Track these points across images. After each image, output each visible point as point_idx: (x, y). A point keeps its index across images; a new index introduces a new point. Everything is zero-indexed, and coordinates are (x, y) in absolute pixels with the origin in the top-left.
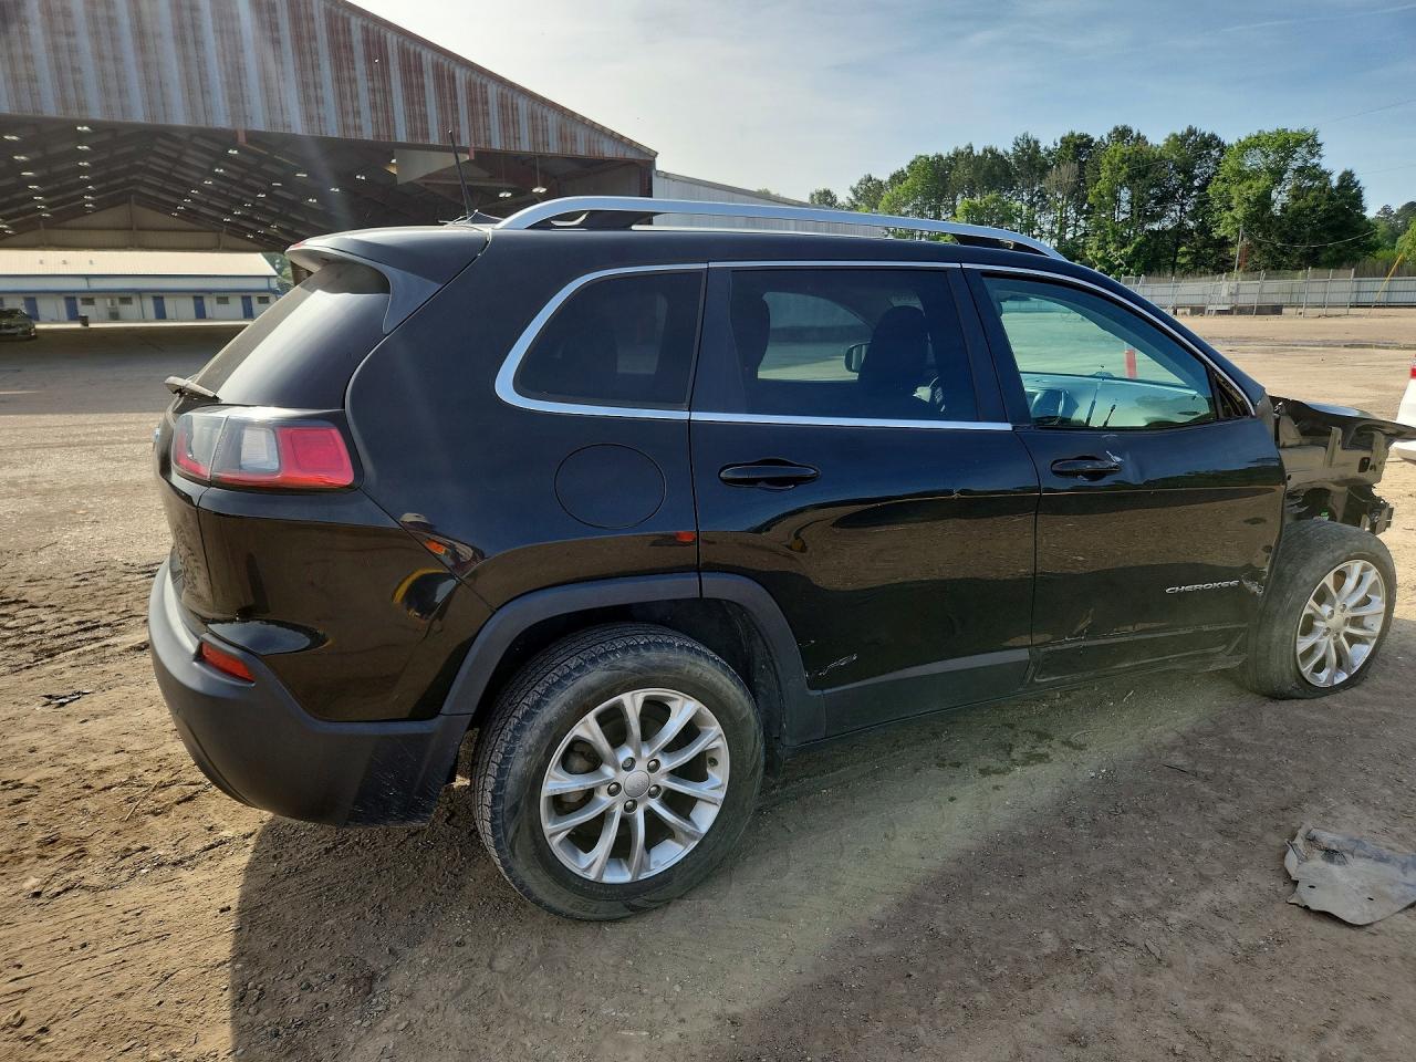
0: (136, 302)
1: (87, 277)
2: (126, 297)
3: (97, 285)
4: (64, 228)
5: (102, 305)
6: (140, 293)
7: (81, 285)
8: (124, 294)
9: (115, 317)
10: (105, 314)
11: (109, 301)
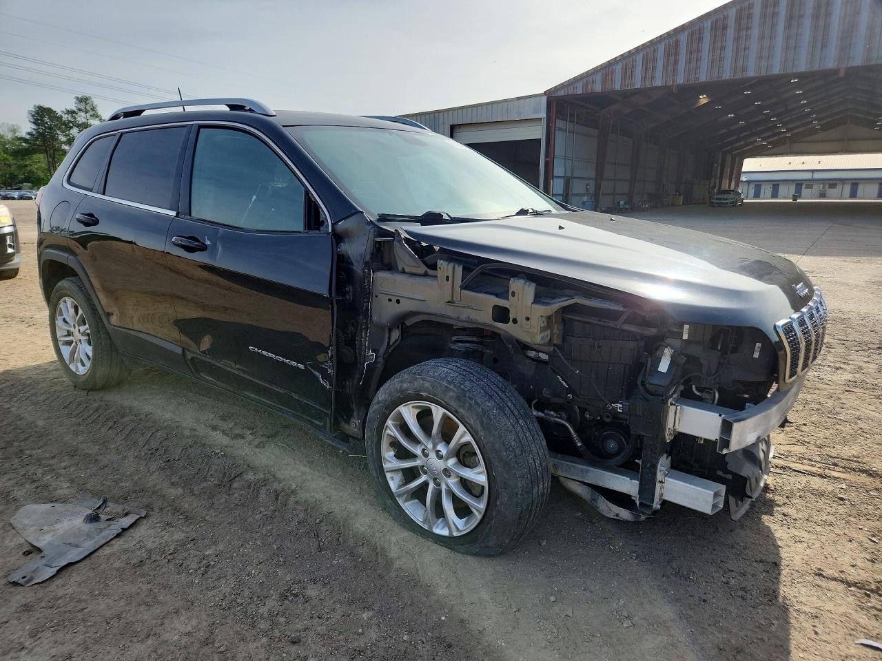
0: (839, 187)
1: (813, 171)
2: (833, 183)
3: (817, 176)
4: (803, 142)
5: (817, 188)
6: (843, 181)
7: (808, 176)
8: (831, 182)
9: (823, 195)
10: (817, 194)
11: (822, 186)
